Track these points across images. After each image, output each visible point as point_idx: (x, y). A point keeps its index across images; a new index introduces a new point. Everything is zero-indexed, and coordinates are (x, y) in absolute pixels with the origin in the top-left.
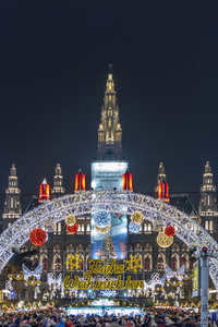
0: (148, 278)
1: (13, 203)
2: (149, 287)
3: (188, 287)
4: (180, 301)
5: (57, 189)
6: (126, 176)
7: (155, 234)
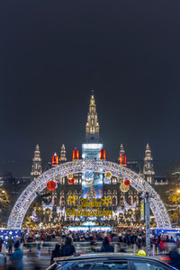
0: (115, 209)
1: (37, 166)
2: (116, 214)
3: (138, 215)
4: (134, 223)
5: (62, 159)
6: (102, 151)
7: (118, 184)
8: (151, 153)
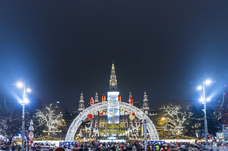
0: (127, 130)
1: (82, 105)
2: (127, 133)
3: (140, 133)
4: (138, 137)
5: (96, 101)
6: (119, 96)
7: (129, 115)
8: (147, 97)
